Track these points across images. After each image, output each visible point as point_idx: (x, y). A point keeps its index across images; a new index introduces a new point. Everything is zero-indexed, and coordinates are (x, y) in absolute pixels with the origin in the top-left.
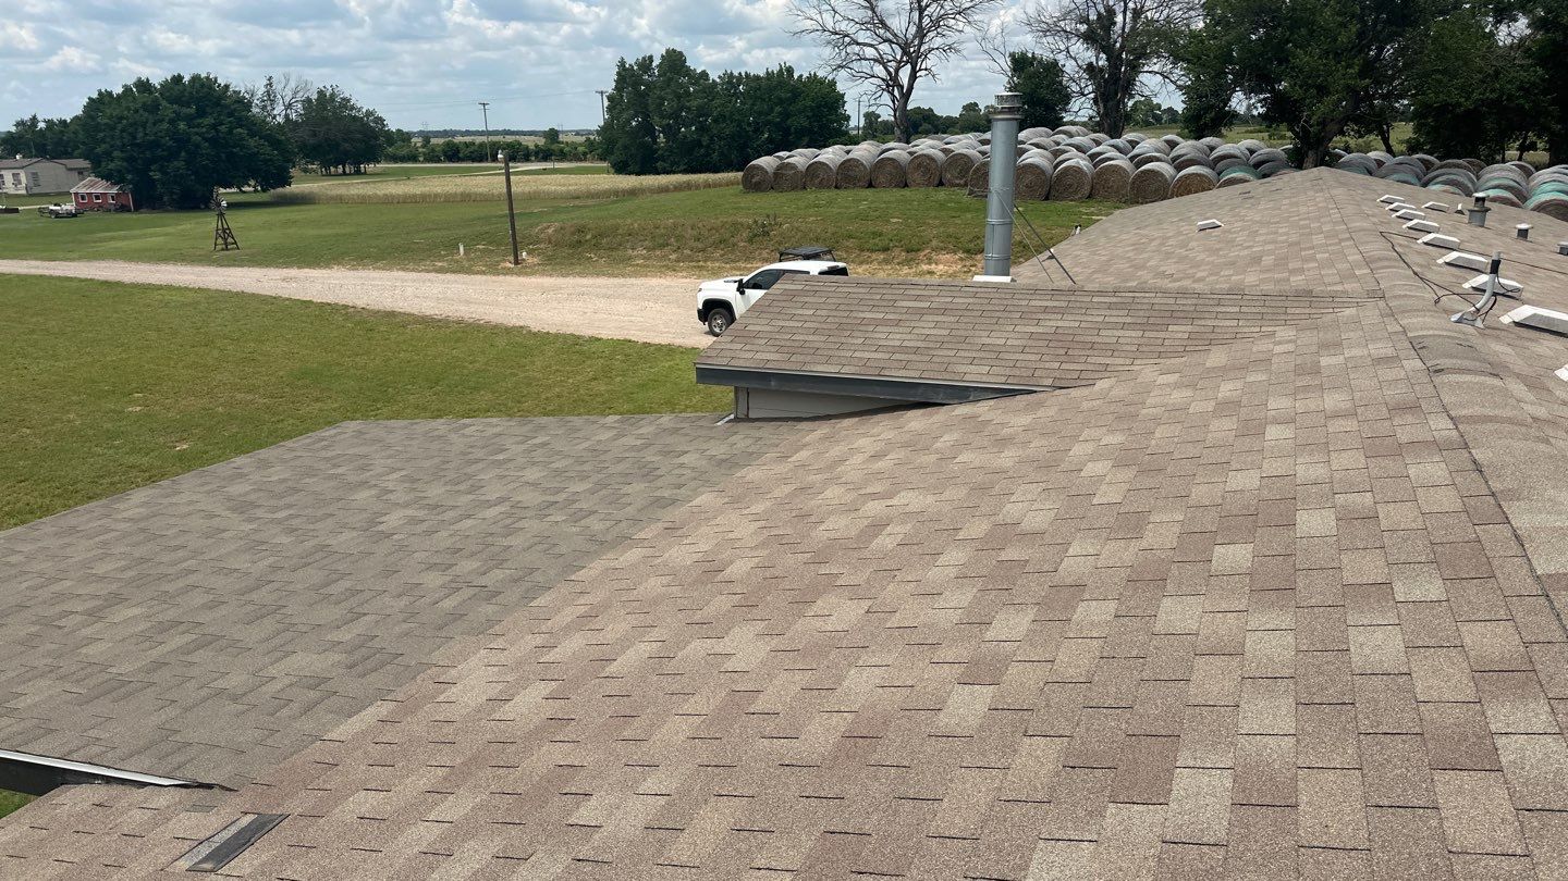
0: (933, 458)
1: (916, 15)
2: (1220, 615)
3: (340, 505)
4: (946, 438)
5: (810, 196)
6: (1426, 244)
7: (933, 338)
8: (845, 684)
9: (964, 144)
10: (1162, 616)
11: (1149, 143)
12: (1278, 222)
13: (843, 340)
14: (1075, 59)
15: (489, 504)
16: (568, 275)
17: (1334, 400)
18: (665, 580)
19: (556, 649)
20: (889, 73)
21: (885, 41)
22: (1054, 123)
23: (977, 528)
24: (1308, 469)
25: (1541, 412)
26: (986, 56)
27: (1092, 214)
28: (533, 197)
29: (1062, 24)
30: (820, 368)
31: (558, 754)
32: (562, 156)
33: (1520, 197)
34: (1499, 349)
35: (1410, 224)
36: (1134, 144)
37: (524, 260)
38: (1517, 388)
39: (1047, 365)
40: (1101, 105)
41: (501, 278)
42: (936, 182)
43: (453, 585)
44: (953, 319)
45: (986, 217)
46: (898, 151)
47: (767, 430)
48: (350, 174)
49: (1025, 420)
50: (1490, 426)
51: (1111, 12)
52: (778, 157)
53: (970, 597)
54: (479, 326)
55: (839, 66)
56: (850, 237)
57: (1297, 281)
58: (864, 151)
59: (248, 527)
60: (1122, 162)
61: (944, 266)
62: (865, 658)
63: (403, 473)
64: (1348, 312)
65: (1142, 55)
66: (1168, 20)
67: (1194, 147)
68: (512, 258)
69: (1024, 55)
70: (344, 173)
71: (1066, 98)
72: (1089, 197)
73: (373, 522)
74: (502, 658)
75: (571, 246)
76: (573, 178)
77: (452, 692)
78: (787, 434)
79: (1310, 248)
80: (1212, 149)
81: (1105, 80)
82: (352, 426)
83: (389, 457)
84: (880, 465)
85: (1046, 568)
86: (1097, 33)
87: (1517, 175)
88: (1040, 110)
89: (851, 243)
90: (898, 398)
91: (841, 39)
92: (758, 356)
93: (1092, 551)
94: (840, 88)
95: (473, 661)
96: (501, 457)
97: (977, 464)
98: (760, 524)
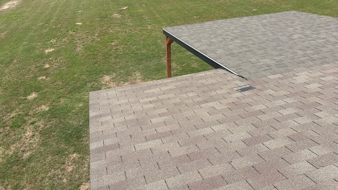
3: (285, 30)
15: (320, 39)
31: (317, 100)
43: (305, 55)
59: (264, 30)
63: (301, 26)
73: (291, 36)
74: (311, 75)
83: (299, 21)
95: (303, 73)
96: (328, 27)
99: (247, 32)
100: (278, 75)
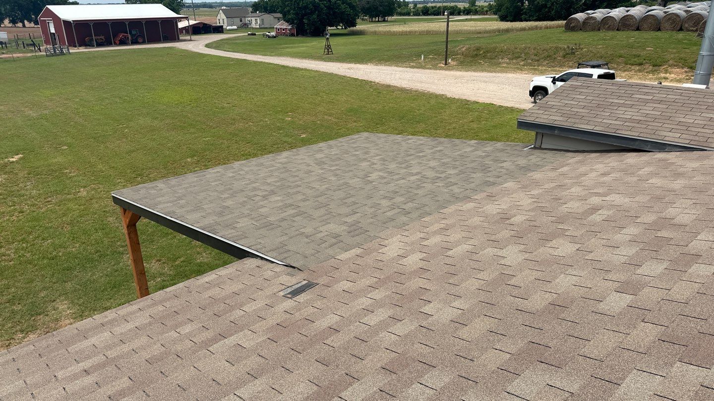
0: (635, 179)
3: (355, 167)
4: (646, 169)
5: (601, 34)
7: (650, 116)
8: (558, 280)
13: (599, 113)
15: (413, 175)
16: (469, 71)
18: (482, 219)
19: (428, 240)
23: (649, 218)
28: (458, 33)
30: (583, 126)
31: (422, 283)
32: (476, 12)
37: (449, 63)
41: (438, 71)
42: (678, 28)
43: (392, 206)
44: (664, 106)
45: (700, 51)
46: (657, 11)
47: (549, 155)
48: (381, 21)
49: (695, 165)
52: (587, 14)
53: (634, 251)
54: (424, 93)
58: (638, 11)
59: (321, 171)
61: (674, 75)
62: (570, 271)
63: (381, 157)
68: (444, 62)
70: (379, 21)
73: (366, 176)
74: (405, 240)
75: (473, 57)
76: (479, 23)
77: (384, 250)
78: (560, 157)
82: (366, 134)
83: (377, 149)
84: (605, 179)
85: (682, 243)
89: (621, 60)
90: (624, 146)
92: (551, 117)
95: (395, 239)
96: (421, 154)
97: (659, 185)
98: (534, 200)
99: (291, 179)
100: (354, 250)
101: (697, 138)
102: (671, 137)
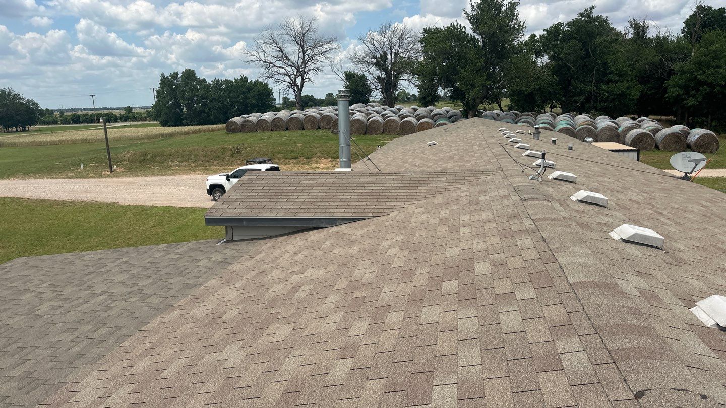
0: (322, 252)
1: (302, 54)
2: (447, 313)
4: (327, 242)
5: (260, 135)
6: (518, 147)
7: (319, 197)
8: (284, 366)
9: (328, 111)
10: (423, 316)
11: (406, 110)
12: (459, 141)
13: (277, 200)
14: (372, 74)
16: (139, 176)
17: (486, 215)
18: (191, 325)
19: (134, 367)
20: (292, 80)
21: (289, 66)
22: (366, 102)
23: (343, 284)
24: (478, 245)
25: (566, 215)
26: (334, 73)
27: (385, 140)
28: (119, 139)
29: (365, 59)
30: (266, 214)
32: (134, 119)
33: (552, 127)
34: (548, 189)
35: (511, 140)
36: (399, 110)
37: (115, 170)
38: (557, 205)
39: (369, 207)
40: (385, 94)
41: (103, 179)
42: (317, 127)
43: (78, 339)
44: (327, 188)
45: (339, 143)
46: (298, 114)
47: (243, 246)
48: (20, 131)
49: (362, 232)
50: (547, 222)
51: (385, 54)
52: (243, 117)
53: (341, 316)
54: (92, 204)
55: (269, 77)
56: (279, 153)
57: (468, 165)
58: (283, 114)
60: (395, 118)
61: (323, 165)
62: (293, 353)
63: (49, 283)
64: (489, 177)
65: (400, 72)
66: (409, 57)
67: (424, 111)
68: (109, 170)
69: (350, 72)
70: (17, 131)
71: (370, 91)
72: (383, 133)
73: (33, 310)
74: (105, 375)
75: (140, 162)
76: (140, 130)
77: (78, 396)
78: (253, 247)
79: (473, 151)
80: (431, 111)
81: (386, 83)
82: (22, 260)
83: (42, 275)
84: (298, 258)
85: (373, 299)
86: (380, 63)
87: (550, 118)
88: (358, 96)
89: (280, 156)
90: (305, 226)
91: (268, 65)
93: (392, 289)
94: (270, 86)
95: (89, 379)
97: (341, 253)
98: (240, 292)
101: (356, 211)
102: (339, 213)
